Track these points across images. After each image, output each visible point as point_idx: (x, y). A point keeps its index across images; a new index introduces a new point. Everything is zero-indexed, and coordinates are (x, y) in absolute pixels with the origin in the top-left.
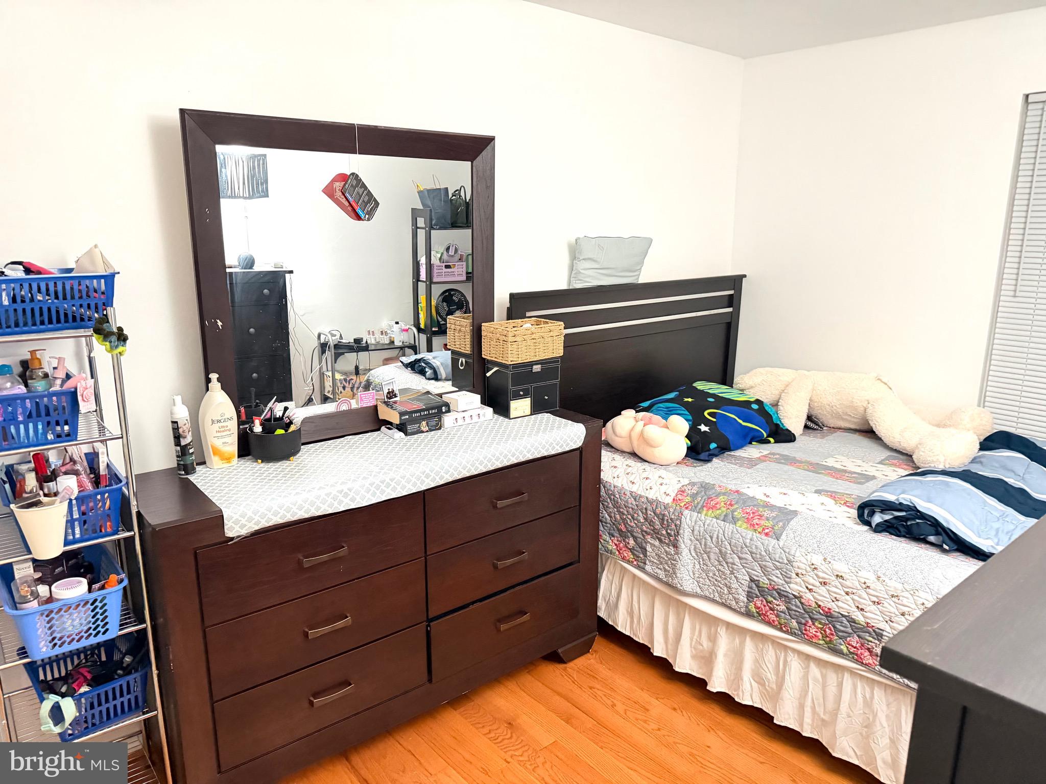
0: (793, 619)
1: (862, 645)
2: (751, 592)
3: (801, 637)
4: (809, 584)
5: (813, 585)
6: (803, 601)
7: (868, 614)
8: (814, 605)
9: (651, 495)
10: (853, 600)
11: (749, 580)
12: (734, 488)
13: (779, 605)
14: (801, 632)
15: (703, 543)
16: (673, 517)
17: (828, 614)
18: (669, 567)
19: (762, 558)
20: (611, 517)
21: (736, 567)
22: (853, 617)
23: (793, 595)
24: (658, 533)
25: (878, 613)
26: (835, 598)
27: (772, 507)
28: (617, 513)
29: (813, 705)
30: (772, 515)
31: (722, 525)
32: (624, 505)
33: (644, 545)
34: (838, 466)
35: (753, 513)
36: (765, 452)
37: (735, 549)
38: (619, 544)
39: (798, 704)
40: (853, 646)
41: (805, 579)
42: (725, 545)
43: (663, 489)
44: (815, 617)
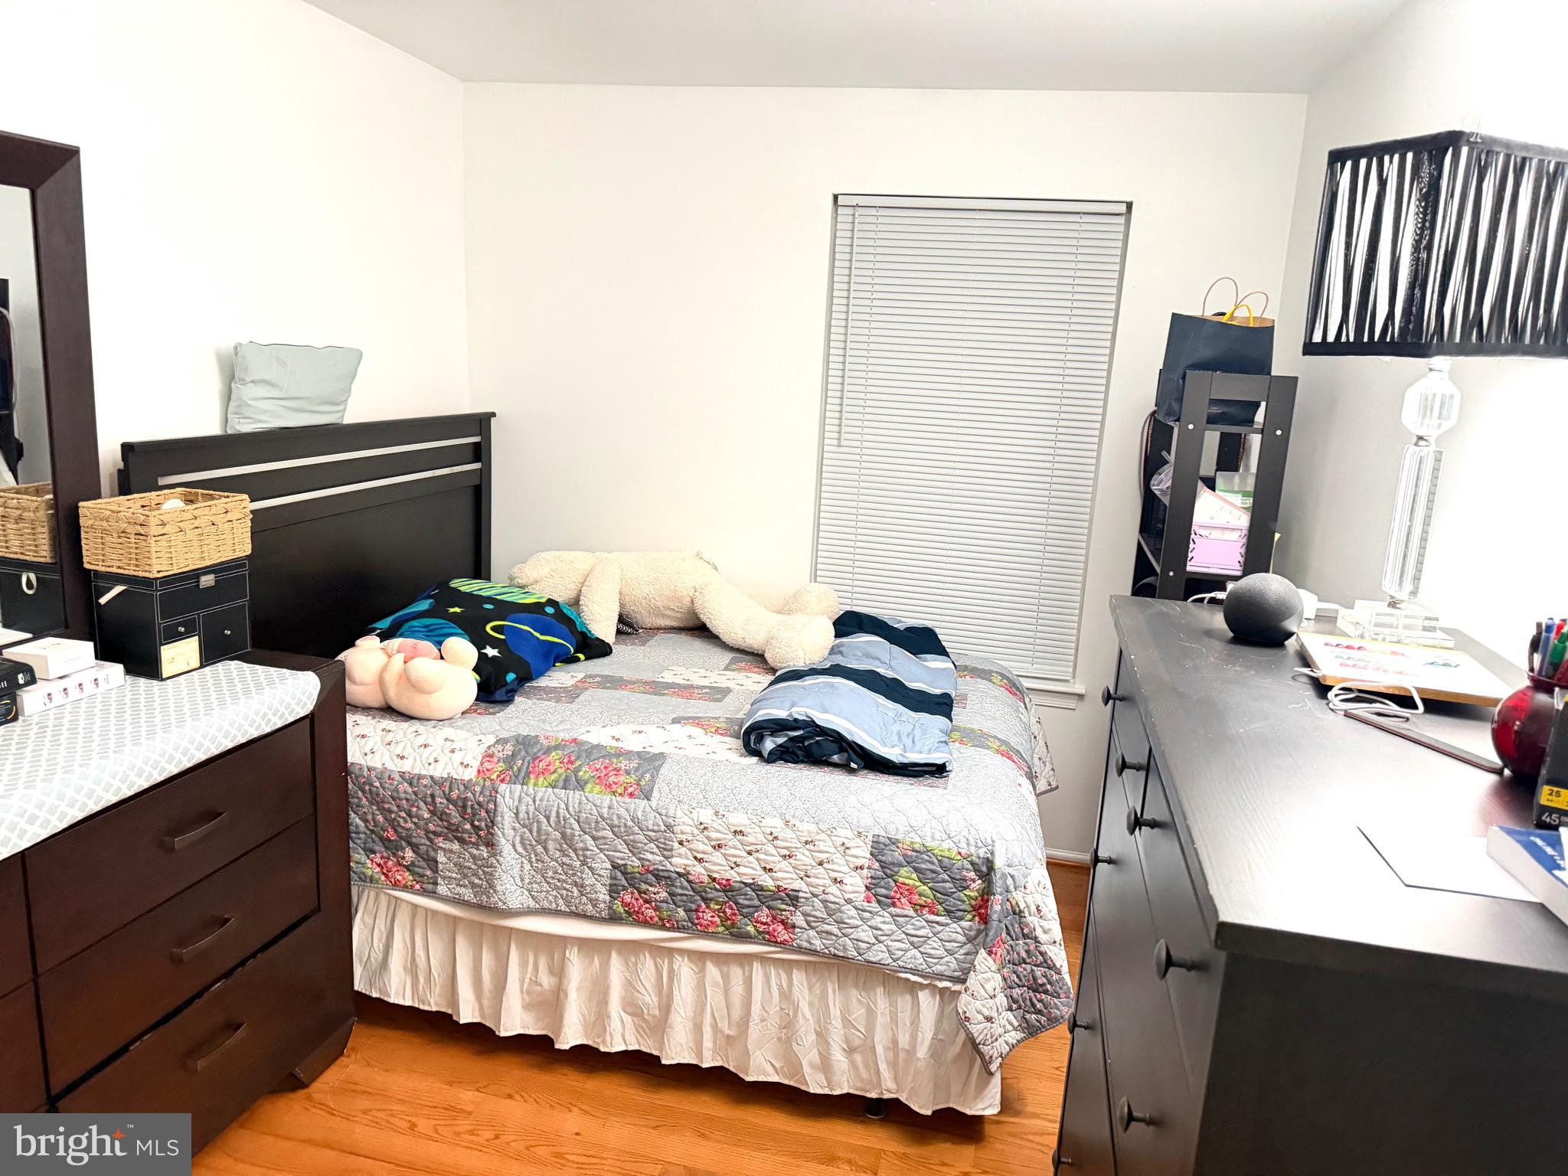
0: (679, 907)
1: (774, 918)
2: (615, 885)
3: (693, 930)
4: (698, 852)
5: (704, 853)
6: (691, 878)
7: (779, 875)
8: (706, 879)
9: (439, 772)
10: (758, 859)
11: (610, 867)
12: (567, 737)
13: (658, 893)
14: (692, 923)
15: (535, 829)
16: (481, 799)
17: (727, 888)
18: (480, 879)
19: (629, 831)
20: (366, 821)
21: (589, 853)
22: (760, 883)
23: (677, 873)
24: (457, 830)
25: (791, 870)
26: (735, 863)
27: (628, 755)
28: (378, 813)
29: (712, 1021)
30: (632, 765)
31: (562, 796)
32: (392, 796)
33: (432, 854)
34: (679, 680)
35: (606, 768)
36: (580, 676)
37: (587, 826)
38: (385, 863)
39: (692, 1026)
40: (762, 923)
41: (692, 846)
42: (571, 824)
43: (458, 757)
44: (710, 896)
